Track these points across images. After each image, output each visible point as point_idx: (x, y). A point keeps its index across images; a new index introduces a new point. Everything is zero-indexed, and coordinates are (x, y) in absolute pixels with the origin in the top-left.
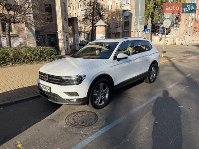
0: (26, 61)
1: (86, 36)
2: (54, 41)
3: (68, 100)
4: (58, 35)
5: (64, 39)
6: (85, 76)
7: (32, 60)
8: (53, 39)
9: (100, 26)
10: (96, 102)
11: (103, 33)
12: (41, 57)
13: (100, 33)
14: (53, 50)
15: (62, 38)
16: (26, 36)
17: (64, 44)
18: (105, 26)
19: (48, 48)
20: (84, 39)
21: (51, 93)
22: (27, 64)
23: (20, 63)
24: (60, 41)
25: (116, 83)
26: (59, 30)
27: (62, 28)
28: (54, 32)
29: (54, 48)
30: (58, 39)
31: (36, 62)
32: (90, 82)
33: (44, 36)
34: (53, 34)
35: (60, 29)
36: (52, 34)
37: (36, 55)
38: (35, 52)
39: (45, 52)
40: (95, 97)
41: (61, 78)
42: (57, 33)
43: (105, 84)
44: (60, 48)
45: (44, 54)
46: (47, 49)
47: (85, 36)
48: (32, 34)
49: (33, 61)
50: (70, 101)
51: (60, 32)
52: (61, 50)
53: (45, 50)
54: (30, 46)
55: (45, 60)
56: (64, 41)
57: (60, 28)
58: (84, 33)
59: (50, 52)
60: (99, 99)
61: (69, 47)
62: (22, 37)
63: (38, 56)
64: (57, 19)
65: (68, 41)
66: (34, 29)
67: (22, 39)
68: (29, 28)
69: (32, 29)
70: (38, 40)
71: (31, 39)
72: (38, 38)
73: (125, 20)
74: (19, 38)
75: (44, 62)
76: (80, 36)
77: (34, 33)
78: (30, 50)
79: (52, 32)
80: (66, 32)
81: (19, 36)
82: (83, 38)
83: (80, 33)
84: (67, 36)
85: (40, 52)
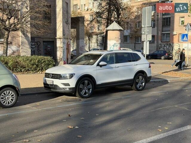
0: (23, 70)
1: (99, 40)
2: (50, 50)
3: (63, 88)
4: (56, 42)
5: (63, 47)
6: (75, 74)
7: (28, 70)
8: (50, 46)
9: (113, 30)
10: (82, 93)
11: (117, 39)
12: (38, 67)
13: (113, 40)
14: (51, 60)
15: (62, 46)
16: (20, 43)
17: (63, 53)
18: (120, 30)
19: (46, 57)
20: (96, 45)
21: (53, 84)
22: (23, 73)
23: (17, 72)
24: (58, 49)
25: (98, 82)
26: (58, 36)
27: (62, 34)
28: (52, 38)
29: (52, 57)
30: (56, 48)
31: (33, 72)
32: (77, 78)
33: (39, 43)
34: (51, 40)
35: (60, 35)
36: (49, 40)
37: (33, 65)
38: (32, 62)
39: (42, 61)
40: (81, 90)
41: (60, 75)
42: (56, 39)
43: (89, 82)
44: (58, 58)
45: (42, 63)
46: (44, 59)
47: (97, 40)
48: (27, 42)
49: (30, 71)
50: (64, 89)
51: (60, 38)
52: (58, 60)
53: (42, 59)
54: (23, 54)
55: (42, 71)
56: (64, 50)
57: (59, 33)
58: (97, 35)
59: (48, 62)
60: (84, 91)
61: (69, 57)
62: (15, 45)
63: (35, 66)
64: (57, 23)
65: (68, 49)
66: (29, 35)
67: (15, 46)
68: (24, 34)
69: (27, 35)
70: (33, 48)
71: (25, 47)
72: (33, 45)
73: (164, 17)
74: (12, 45)
75: (41, 73)
76: (89, 40)
77: (29, 40)
78: (28, 59)
79: (49, 38)
80: (67, 39)
81: (13, 44)
82: (95, 43)
83: (90, 36)
84: (67, 43)
85: (38, 62)
